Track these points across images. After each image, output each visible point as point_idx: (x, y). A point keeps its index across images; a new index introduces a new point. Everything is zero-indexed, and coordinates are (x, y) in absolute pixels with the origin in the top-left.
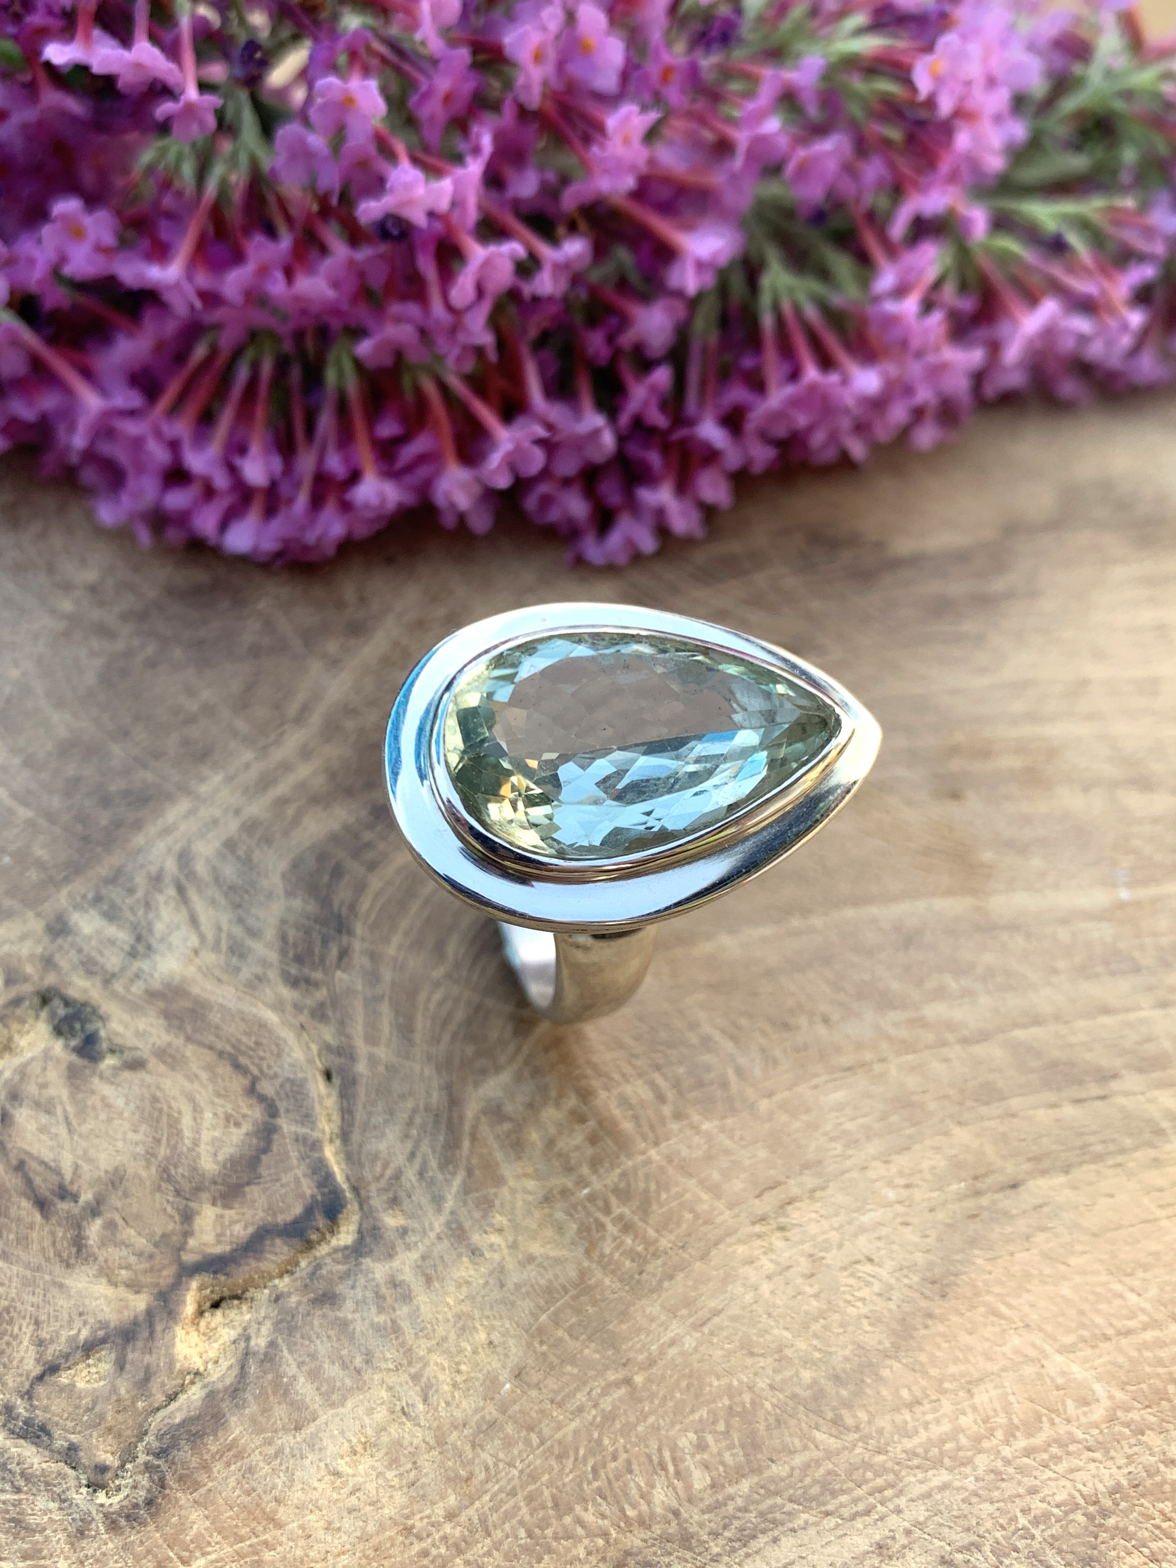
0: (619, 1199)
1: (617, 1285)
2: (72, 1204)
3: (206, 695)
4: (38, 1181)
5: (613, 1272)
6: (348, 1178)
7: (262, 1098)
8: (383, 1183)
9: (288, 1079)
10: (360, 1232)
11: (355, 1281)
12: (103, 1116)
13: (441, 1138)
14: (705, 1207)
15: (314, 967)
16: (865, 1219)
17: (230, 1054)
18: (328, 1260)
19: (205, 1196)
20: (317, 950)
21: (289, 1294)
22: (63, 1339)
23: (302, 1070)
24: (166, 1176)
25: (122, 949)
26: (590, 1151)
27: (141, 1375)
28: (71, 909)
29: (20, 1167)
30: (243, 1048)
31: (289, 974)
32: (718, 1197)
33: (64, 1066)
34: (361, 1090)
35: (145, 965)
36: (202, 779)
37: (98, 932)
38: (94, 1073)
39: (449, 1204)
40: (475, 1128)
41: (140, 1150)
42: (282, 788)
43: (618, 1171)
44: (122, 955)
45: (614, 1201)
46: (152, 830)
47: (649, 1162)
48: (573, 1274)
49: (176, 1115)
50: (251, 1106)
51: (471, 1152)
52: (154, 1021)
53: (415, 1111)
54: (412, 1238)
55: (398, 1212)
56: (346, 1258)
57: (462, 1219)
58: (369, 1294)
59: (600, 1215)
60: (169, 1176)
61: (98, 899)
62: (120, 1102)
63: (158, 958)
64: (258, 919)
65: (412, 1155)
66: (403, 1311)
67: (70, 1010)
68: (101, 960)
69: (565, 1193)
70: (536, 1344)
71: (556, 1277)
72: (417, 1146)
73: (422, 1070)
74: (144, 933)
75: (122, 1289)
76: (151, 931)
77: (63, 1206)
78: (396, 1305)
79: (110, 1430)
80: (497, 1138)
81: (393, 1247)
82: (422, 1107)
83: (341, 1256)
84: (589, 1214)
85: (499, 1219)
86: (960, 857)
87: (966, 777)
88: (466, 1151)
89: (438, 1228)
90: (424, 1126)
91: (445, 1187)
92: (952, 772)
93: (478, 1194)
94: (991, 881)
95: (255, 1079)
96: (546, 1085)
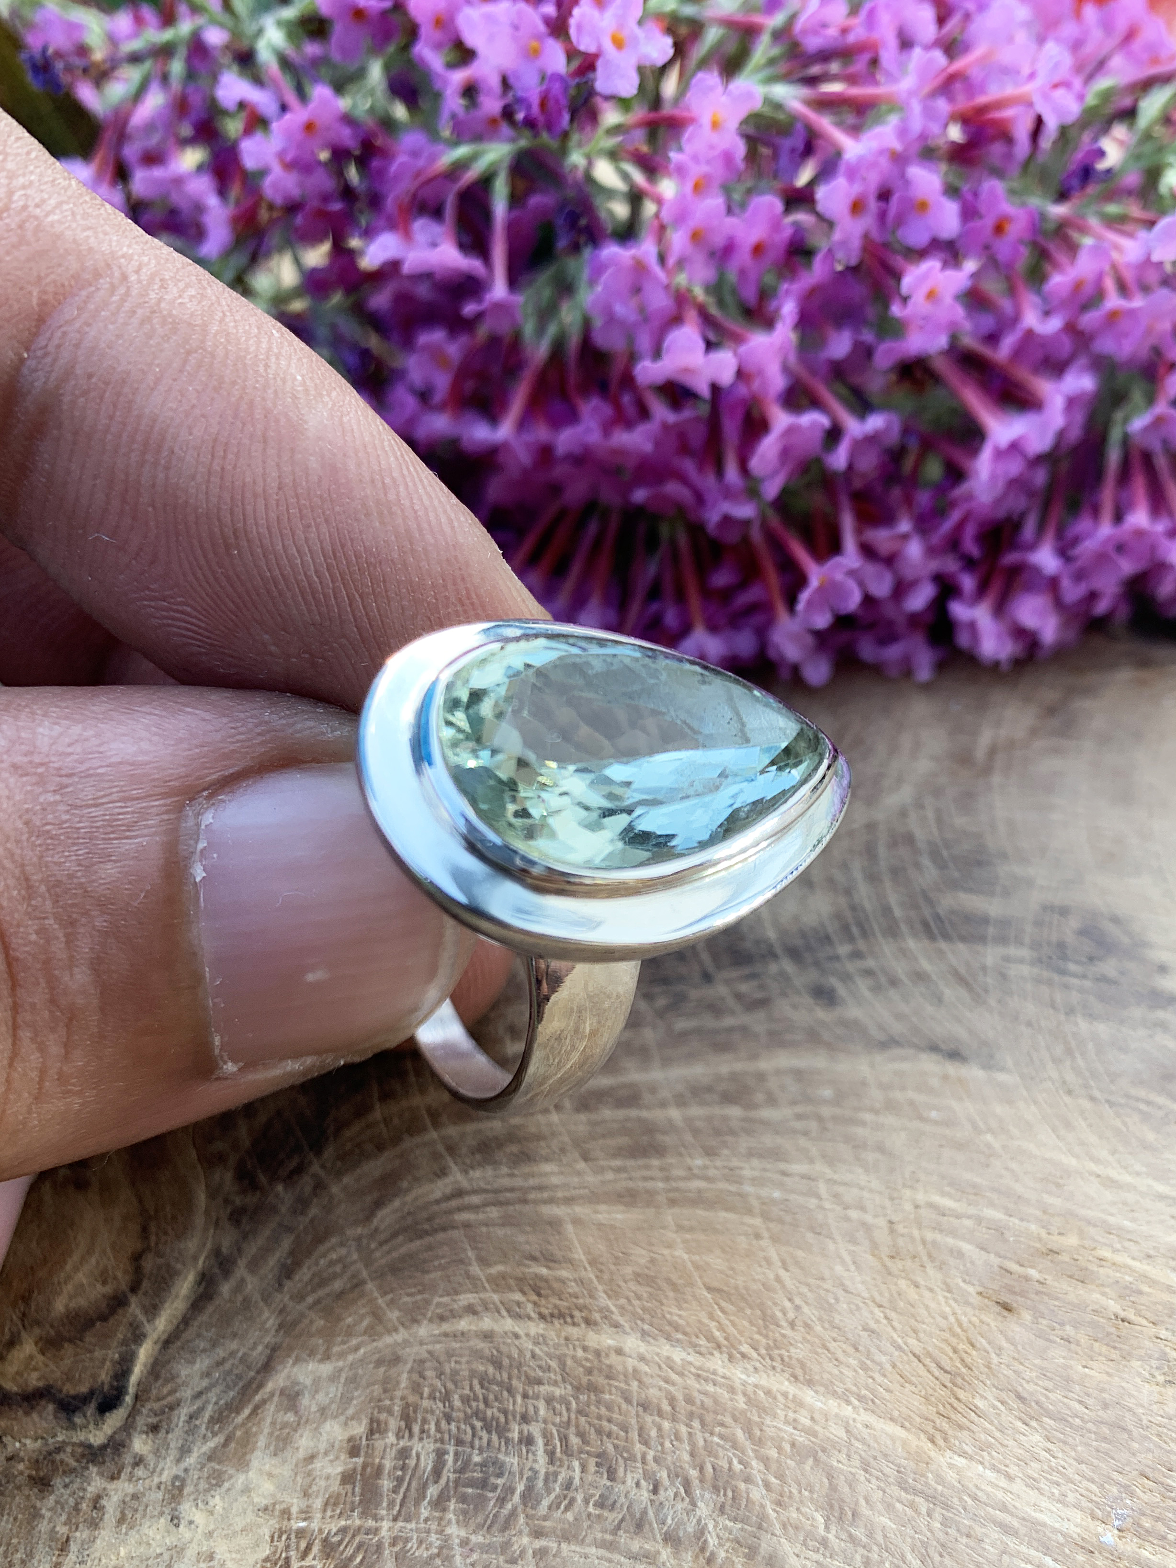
0: (320, 1551)
6: (139, 1383)
7: (138, 1271)
8: (157, 1406)
9: (168, 1264)
10: (110, 1438)
11: (72, 1482)
13: (231, 1394)
15: (267, 1169)
17: (148, 1215)
18: (69, 1449)
19: (37, 1332)
20: (282, 1155)
21: (23, 1460)
23: (184, 1262)
26: (335, 1486)
30: (161, 1215)
31: (244, 1165)
34: (210, 1309)
39: (191, 1460)
43: (343, 1523)
47: (377, 1531)
49: (73, 1247)
50: (126, 1272)
51: (243, 1424)
53: (232, 1354)
54: (140, 1472)
55: (150, 1442)
56: (83, 1456)
57: (189, 1482)
58: (72, 1502)
59: (292, 1553)
65: (199, 1395)
66: (82, 1534)
69: (286, 1514)
72: (207, 1389)
73: (268, 1319)
78: (82, 1526)
80: (273, 1423)
81: (119, 1473)
82: (240, 1354)
83: (80, 1450)
84: (287, 1547)
85: (217, 1502)
86: (955, 1385)
87: (1038, 1293)
88: (240, 1419)
89: (166, 1477)
90: (229, 1372)
91: (199, 1443)
92: (1027, 1279)
93: (217, 1467)
94: (965, 1433)
95: (146, 1249)
96: (352, 1399)
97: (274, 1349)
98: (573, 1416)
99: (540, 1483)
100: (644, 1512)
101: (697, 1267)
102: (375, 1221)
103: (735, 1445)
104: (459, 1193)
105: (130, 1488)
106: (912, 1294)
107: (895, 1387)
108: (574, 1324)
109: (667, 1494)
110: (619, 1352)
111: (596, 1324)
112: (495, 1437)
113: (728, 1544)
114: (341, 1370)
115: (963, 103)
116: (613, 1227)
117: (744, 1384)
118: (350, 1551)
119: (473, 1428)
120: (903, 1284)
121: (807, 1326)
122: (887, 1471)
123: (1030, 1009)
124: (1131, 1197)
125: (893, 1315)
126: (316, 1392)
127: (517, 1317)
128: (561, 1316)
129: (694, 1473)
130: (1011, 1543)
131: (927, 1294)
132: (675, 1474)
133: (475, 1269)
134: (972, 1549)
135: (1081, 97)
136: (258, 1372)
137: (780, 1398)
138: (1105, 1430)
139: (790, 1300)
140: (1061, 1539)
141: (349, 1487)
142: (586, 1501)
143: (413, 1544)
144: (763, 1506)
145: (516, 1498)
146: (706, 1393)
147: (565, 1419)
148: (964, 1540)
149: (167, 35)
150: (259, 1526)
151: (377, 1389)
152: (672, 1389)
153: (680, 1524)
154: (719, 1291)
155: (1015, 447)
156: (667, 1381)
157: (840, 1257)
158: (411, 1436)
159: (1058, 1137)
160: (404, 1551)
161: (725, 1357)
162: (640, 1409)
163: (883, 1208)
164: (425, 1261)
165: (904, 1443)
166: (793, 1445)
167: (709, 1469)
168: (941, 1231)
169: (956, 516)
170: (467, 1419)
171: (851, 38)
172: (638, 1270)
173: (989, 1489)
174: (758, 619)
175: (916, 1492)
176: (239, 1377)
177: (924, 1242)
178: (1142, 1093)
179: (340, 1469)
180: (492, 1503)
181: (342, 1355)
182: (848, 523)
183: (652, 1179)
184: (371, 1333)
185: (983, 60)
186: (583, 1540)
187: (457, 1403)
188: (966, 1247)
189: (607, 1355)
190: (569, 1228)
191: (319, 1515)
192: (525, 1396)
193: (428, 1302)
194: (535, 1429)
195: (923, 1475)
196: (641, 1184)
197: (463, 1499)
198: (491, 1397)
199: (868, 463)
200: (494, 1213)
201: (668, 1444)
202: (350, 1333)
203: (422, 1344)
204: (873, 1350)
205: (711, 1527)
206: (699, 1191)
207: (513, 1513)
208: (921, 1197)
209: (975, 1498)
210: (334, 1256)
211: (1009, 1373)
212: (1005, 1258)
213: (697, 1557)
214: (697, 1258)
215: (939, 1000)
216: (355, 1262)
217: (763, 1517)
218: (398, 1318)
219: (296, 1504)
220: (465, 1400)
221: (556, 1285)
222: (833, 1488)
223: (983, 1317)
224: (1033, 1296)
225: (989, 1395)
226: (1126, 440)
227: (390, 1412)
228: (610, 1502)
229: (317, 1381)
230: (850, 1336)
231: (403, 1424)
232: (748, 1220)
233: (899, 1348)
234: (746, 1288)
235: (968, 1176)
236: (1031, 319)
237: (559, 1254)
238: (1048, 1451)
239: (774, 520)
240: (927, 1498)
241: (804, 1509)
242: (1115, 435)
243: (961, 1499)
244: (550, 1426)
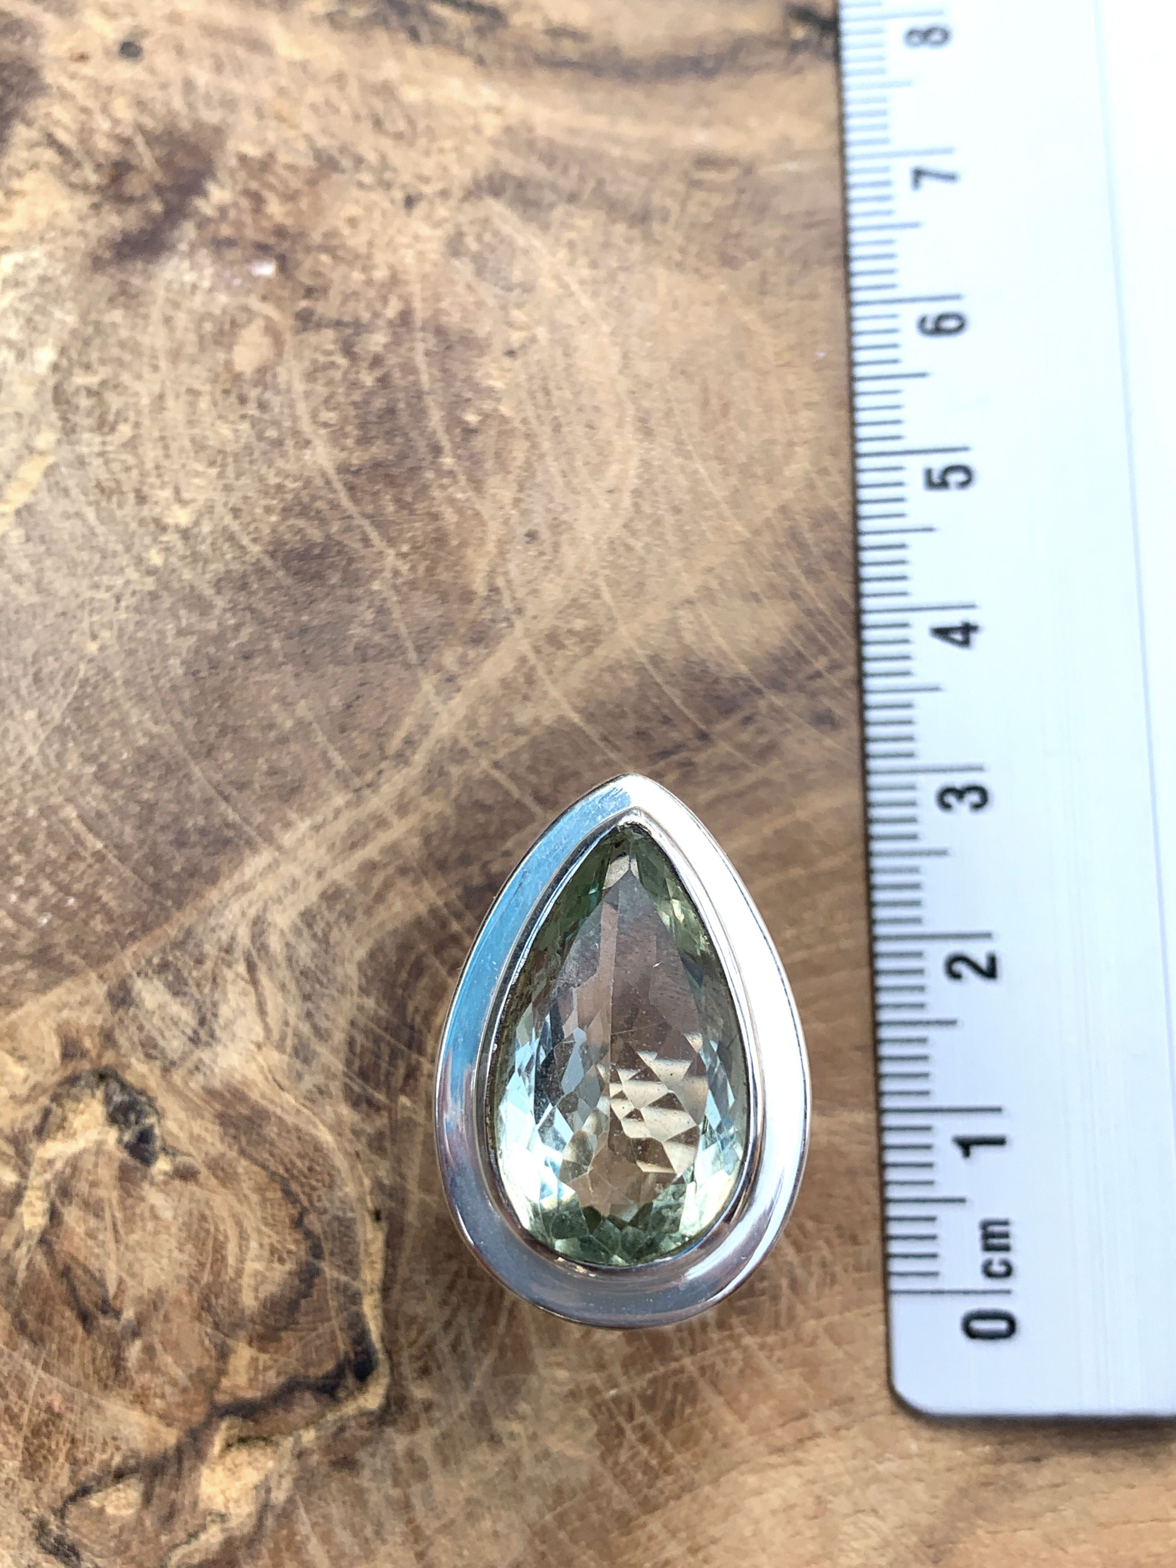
1: (625, 1497)
2: (115, 1321)
3: (302, 709)
4: (82, 1292)
5: (624, 1483)
6: (383, 1339)
7: (308, 1234)
8: (414, 1351)
9: (337, 1218)
10: (388, 1398)
11: (376, 1449)
12: (150, 1225)
15: (377, 1087)
16: (881, 1468)
17: (283, 1178)
18: (352, 1424)
19: (242, 1334)
20: (384, 1065)
21: (311, 1452)
22: (96, 1463)
23: (352, 1210)
24: (205, 1306)
25: (183, 1033)
27: (165, 1511)
28: (134, 974)
29: (66, 1273)
30: (295, 1172)
31: (351, 1089)
32: (743, 1419)
33: (116, 1165)
35: (205, 1055)
36: (287, 825)
37: (161, 1007)
38: (144, 1177)
39: (477, 1384)
41: (184, 1272)
42: (370, 851)
43: (649, 1376)
44: (185, 1039)
45: (638, 1407)
46: (227, 886)
47: (681, 1370)
48: (585, 1478)
49: (221, 1238)
50: (296, 1242)
52: (210, 1126)
54: (437, 1414)
56: (371, 1424)
58: (388, 1466)
59: (621, 1419)
60: (210, 1305)
61: (164, 966)
62: (167, 1215)
63: (219, 1049)
64: (327, 1017)
65: (448, 1325)
66: (416, 1489)
67: (126, 1098)
68: (161, 1042)
69: (593, 1390)
70: (537, 1542)
74: (209, 1016)
75: (154, 1419)
76: (215, 1015)
77: (105, 1322)
78: (411, 1481)
79: (133, 1559)
83: (365, 1420)
84: (612, 1417)
89: (462, 1407)
93: (506, 1378)
141: (637, 1343)
197: (742, 1311)
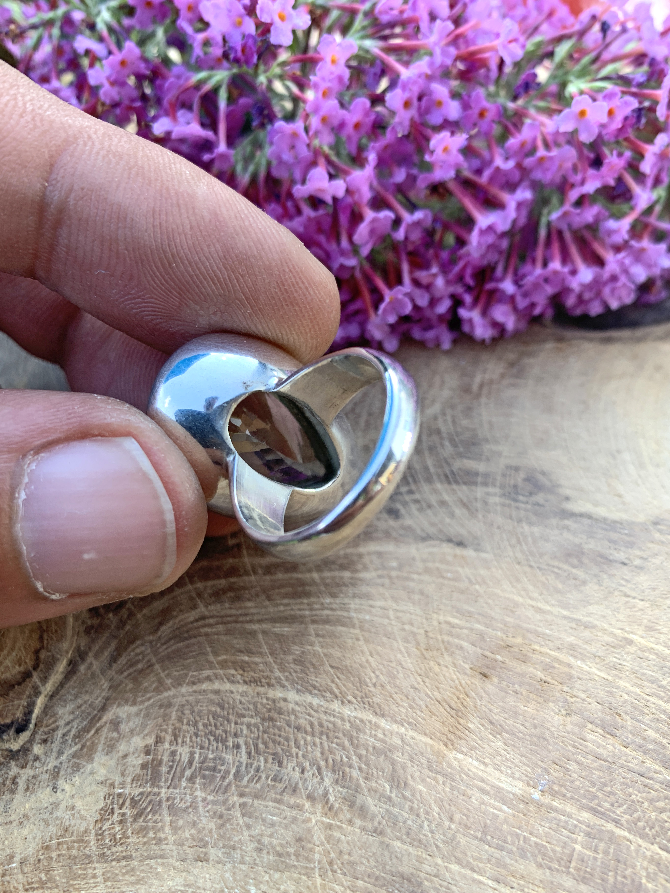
0: (130, 805)
13: (85, 723)
14: (161, 835)
26: (138, 771)
34: (75, 678)
40: (102, 727)
51: (91, 738)
53: (85, 702)
57: (62, 769)
71: (74, 825)
72: (72, 721)
73: (104, 684)
80: (106, 738)
81: (26, 764)
82: (89, 702)
85: (77, 779)
86: (458, 716)
87: (501, 668)
88: (89, 736)
90: (83, 712)
91: (68, 748)
92: (496, 660)
94: (463, 741)
95: (42, 647)
96: (147, 725)
97: (107, 699)
98: (261, 734)
99: (243, 769)
100: (297, 783)
101: (325, 655)
102: (160, 633)
103: (344, 748)
104: (203, 618)
105: (31, 772)
106: (436, 669)
107: (427, 717)
108: (262, 686)
109: (309, 774)
110: (285, 700)
111: (273, 686)
112: (220, 745)
113: (340, 800)
114: (141, 710)
115: (464, 50)
116: (282, 635)
117: (349, 716)
118: (145, 805)
119: (209, 740)
120: (432, 663)
121: (382, 686)
122: (422, 761)
123: (499, 520)
124: (549, 617)
125: (427, 680)
126: (129, 721)
127: (233, 682)
128: (255, 681)
129: (322, 763)
130: (486, 798)
131: (445, 669)
132: (314, 763)
133: (211, 658)
134: (466, 802)
135: (523, 46)
136: (99, 711)
137: (368, 723)
138: (535, 739)
139: (374, 672)
140: (511, 796)
142: (267, 778)
143: (177, 800)
144: (358, 780)
145: (231, 776)
146: (330, 722)
147: (256, 735)
148: (462, 797)
149: (50, 15)
150: (98, 792)
151: (160, 720)
152: (312, 719)
153: (315, 789)
154: (337, 668)
155: (490, 228)
156: (309, 715)
157: (400, 650)
158: (177, 744)
159: (513, 586)
160: (173, 804)
161: (340, 702)
162: (296, 730)
163: (422, 624)
164: (185, 654)
165: (432, 747)
166: (374, 748)
167: (330, 761)
168: (452, 636)
169: (461, 264)
170: (206, 735)
171: (405, 16)
172: (295, 657)
173: (475, 770)
174: (359, 318)
175: (437, 772)
176: (89, 714)
177: (443, 642)
178: (556, 563)
179: (140, 762)
180: (218, 779)
181: (142, 702)
182: (405, 267)
183: (303, 609)
184: (158, 691)
185: (475, 28)
186: (265, 799)
187: (201, 727)
188: (465, 644)
189: (279, 702)
190: (260, 636)
191: (129, 786)
192: (236, 723)
193: (186, 675)
194: (241, 741)
195: (440, 763)
196: (298, 612)
198: (219, 724)
199: (416, 236)
200: (221, 628)
201: (309, 748)
202: (146, 691)
203: (183, 696)
204: (416, 698)
205: (331, 791)
206: (328, 616)
207: (229, 784)
208: (442, 618)
209: (467, 775)
210: (138, 651)
211: (486, 710)
212: (484, 650)
213: (324, 807)
214: (325, 651)
215: (452, 515)
216: (149, 654)
217: (358, 786)
218: (171, 684)
219: (117, 779)
220: (205, 725)
221: (253, 666)
222: (394, 770)
223: (473, 681)
224: (499, 670)
225: (475, 721)
226: (549, 224)
227: (166, 732)
228: (279, 778)
229: (129, 716)
230: (404, 691)
231: (173, 738)
232: (352, 630)
233: (430, 697)
234: (351, 667)
235: (466, 607)
236: (499, 162)
237: (254, 649)
238: (505, 750)
239: (367, 266)
240: (443, 775)
241: (379, 782)
242: (543, 221)
243: (460, 776)
244: (249, 739)
